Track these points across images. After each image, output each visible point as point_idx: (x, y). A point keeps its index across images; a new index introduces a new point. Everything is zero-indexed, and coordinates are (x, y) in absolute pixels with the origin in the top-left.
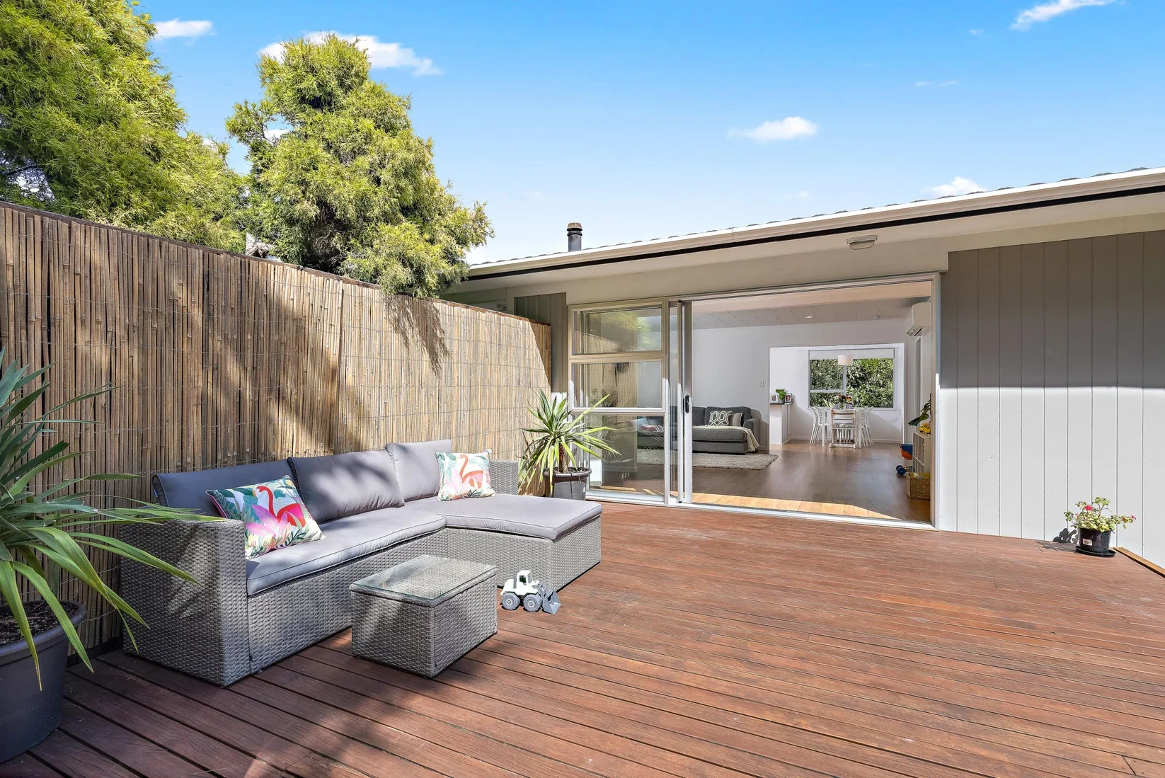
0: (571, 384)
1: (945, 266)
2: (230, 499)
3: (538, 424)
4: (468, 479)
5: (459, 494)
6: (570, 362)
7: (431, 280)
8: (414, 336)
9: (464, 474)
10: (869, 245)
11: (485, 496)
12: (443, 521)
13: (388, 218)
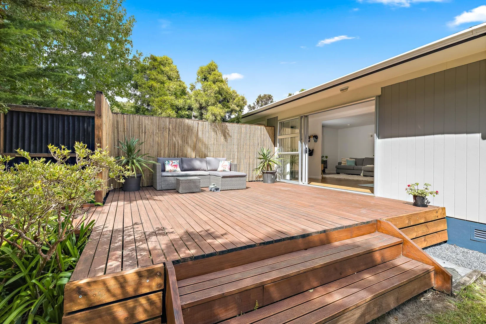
0: (278, 144)
1: (380, 93)
2: (165, 162)
3: (262, 157)
4: (223, 167)
5: (221, 170)
6: (278, 138)
7: (219, 118)
8: (219, 133)
9: (223, 165)
10: (346, 90)
11: (227, 171)
12: (209, 174)
13: (213, 105)
